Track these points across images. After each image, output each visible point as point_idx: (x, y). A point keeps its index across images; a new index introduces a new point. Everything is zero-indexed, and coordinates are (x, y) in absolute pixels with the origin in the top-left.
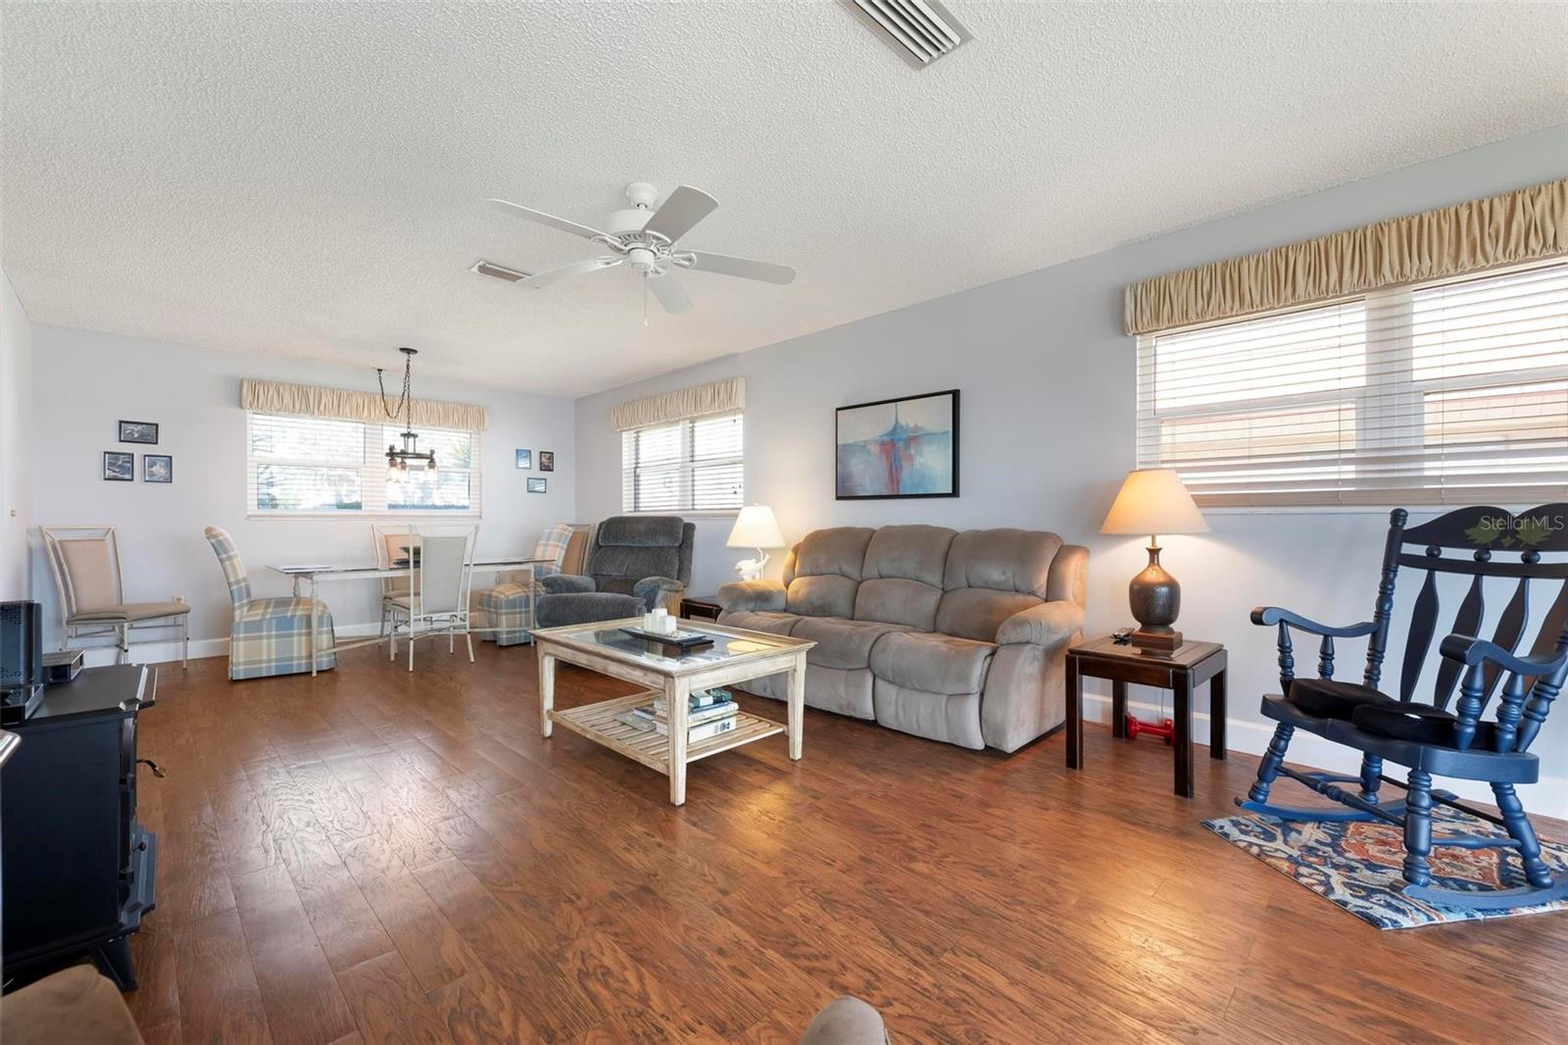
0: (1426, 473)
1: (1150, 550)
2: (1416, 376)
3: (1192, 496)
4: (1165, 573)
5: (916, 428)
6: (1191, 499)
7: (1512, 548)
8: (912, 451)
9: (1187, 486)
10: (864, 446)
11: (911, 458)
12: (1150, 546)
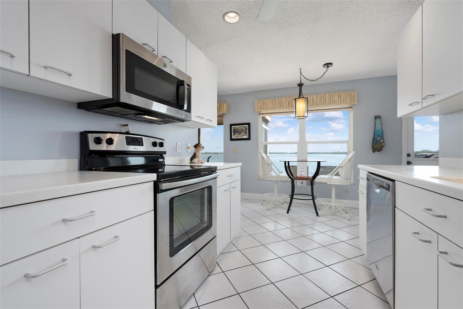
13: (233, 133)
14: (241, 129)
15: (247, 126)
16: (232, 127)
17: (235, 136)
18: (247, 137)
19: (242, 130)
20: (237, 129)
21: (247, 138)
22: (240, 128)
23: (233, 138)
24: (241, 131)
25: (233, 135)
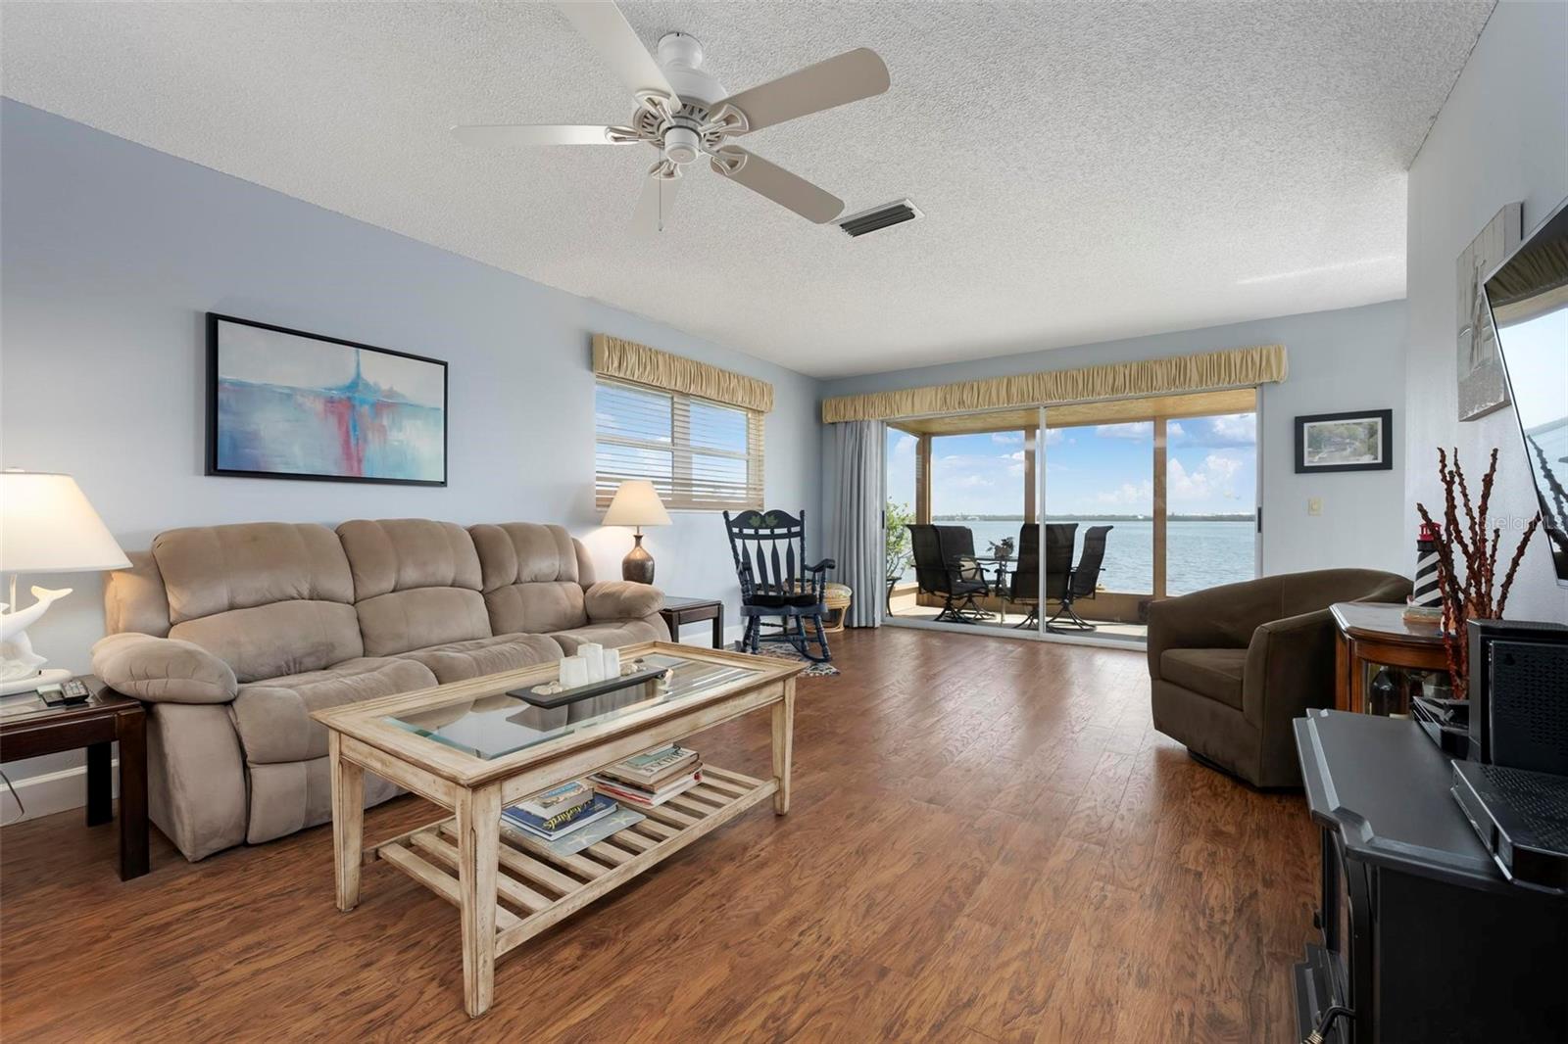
0: (694, 493)
1: (636, 536)
2: (691, 443)
3: (663, 501)
4: (645, 551)
5: (391, 393)
6: (661, 503)
7: (766, 528)
8: (385, 422)
9: (659, 494)
10: (289, 396)
11: (382, 430)
12: (636, 534)
13: (1309, 447)
14: (1346, 433)
15: (1379, 420)
16: (1306, 426)
17: (1317, 457)
18: (1376, 459)
19: (1350, 437)
20: (1330, 432)
21: (1376, 462)
22: (1342, 429)
23: (1306, 464)
24: (1348, 441)
25: (1309, 453)
